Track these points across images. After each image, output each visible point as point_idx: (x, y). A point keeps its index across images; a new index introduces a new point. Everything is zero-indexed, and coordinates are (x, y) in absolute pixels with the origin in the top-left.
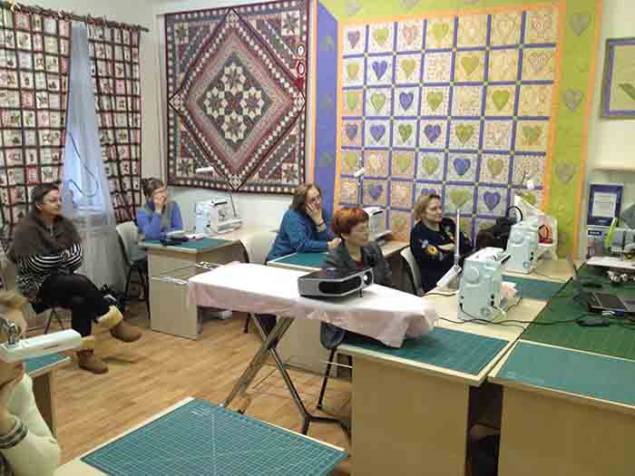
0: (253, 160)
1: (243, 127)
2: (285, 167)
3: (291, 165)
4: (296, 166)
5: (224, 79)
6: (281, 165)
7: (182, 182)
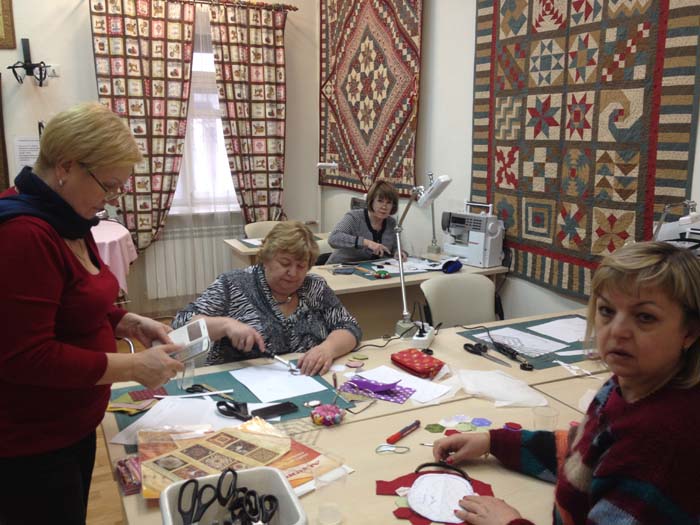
0: (380, 155)
1: (373, 115)
2: (405, 162)
3: (409, 160)
5: (361, 58)
6: (402, 160)
7: (330, 181)
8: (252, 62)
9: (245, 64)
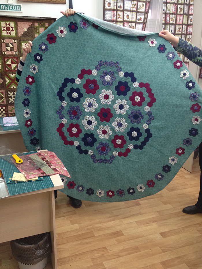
8: (178, 13)
9: (175, 14)
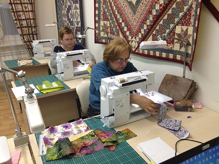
2: (178, 30)
3: (185, 28)
4: (191, 30)
6: (175, 27)
